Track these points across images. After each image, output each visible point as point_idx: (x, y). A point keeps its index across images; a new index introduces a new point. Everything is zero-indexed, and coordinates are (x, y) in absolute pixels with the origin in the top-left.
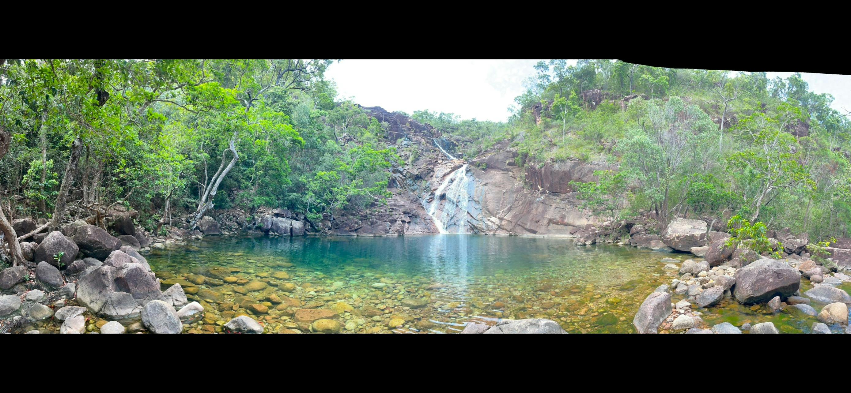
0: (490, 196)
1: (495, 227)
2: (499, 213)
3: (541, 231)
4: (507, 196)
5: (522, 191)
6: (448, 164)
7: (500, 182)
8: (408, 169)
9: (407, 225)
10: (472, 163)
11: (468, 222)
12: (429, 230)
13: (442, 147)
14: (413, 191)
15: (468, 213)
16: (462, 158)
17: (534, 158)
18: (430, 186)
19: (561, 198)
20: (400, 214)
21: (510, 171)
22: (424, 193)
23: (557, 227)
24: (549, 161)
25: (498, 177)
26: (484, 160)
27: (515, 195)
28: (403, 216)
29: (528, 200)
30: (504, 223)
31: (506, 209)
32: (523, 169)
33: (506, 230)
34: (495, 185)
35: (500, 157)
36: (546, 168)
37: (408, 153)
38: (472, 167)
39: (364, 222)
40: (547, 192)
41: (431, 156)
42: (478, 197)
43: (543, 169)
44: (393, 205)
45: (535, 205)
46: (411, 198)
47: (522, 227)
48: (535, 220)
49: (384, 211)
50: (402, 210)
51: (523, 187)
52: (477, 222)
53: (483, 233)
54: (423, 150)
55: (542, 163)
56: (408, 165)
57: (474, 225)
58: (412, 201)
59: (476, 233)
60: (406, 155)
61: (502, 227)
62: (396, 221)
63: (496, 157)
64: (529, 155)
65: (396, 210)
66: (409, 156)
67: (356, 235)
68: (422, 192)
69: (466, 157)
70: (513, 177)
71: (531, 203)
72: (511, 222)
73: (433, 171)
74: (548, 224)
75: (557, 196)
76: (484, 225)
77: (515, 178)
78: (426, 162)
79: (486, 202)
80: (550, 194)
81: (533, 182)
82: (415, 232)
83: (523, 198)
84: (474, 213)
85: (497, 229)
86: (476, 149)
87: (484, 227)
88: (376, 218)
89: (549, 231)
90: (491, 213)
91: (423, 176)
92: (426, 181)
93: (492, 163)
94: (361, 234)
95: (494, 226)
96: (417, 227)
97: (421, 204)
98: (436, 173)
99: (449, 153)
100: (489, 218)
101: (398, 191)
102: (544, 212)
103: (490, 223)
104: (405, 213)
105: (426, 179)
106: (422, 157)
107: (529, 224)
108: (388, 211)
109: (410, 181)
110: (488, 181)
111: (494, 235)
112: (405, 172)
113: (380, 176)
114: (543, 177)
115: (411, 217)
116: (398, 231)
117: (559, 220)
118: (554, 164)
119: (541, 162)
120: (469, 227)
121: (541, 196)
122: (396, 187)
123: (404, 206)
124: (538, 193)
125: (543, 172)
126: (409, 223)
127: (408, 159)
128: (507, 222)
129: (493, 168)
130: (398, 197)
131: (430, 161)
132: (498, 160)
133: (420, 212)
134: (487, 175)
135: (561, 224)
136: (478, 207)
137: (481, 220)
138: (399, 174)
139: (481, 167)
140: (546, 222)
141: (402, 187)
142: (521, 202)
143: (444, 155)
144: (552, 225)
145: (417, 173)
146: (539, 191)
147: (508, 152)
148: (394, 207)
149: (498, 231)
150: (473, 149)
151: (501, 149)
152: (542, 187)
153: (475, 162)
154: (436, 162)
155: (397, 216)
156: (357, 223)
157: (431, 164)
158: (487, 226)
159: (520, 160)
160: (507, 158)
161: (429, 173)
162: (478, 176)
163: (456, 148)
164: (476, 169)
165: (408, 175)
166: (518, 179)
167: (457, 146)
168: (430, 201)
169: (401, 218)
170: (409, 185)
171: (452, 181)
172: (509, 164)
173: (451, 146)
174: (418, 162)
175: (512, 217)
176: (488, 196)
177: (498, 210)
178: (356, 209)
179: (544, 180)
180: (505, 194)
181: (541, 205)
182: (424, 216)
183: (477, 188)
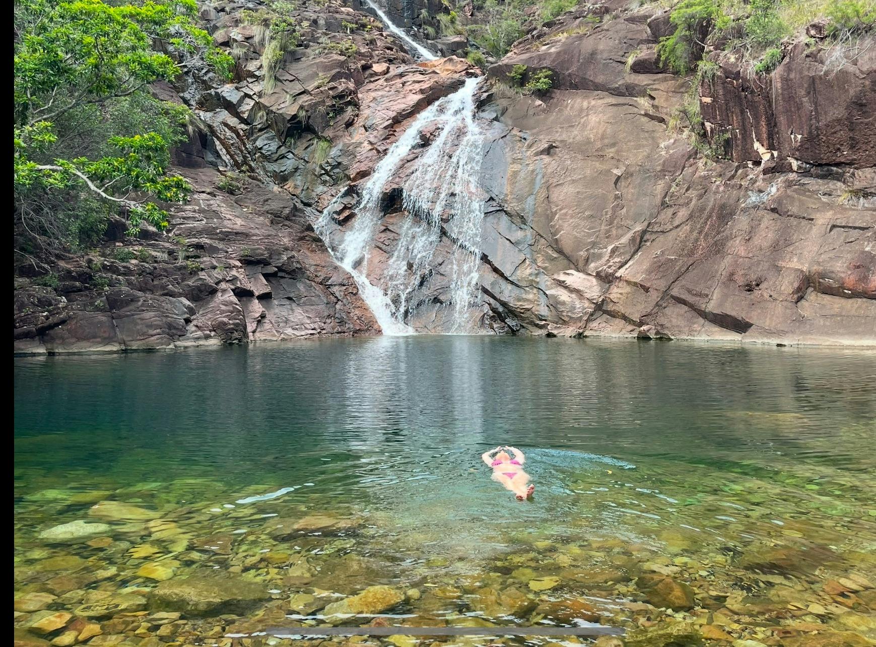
0: (564, 193)
1: (582, 307)
2: (600, 256)
3: (767, 323)
4: (628, 191)
5: (688, 171)
6: (410, 78)
7: (603, 137)
8: (260, 95)
9: (257, 308)
10: (499, 73)
11: (485, 291)
12: (342, 322)
13: (389, 14)
14: (282, 179)
15: (485, 258)
16: (466, 54)
17: (740, 33)
18: (345, 161)
19: (858, 185)
20: (230, 267)
21: (643, 93)
22: (320, 189)
23: (836, 304)
24: (804, 39)
25: (593, 119)
26: (541, 58)
27: (660, 186)
28: (239, 273)
29: (711, 201)
30: (617, 292)
31: (624, 240)
32: (695, 82)
33: (625, 318)
34: (584, 150)
35: (605, 45)
36: (789, 68)
37: (256, 31)
38: (499, 87)
39: (80, 299)
40: (795, 164)
41: (344, 45)
42: (520, 199)
43: (776, 74)
44: (200, 233)
45: (742, 222)
46: (274, 206)
47: (692, 307)
48: (741, 281)
49: (165, 256)
50: (235, 250)
51: (694, 154)
52: (517, 291)
53: (538, 332)
54: (315, 22)
55: (770, 51)
56: (258, 79)
57: (504, 304)
58: (277, 218)
59: (513, 332)
60: (248, 38)
61: (610, 307)
62: (213, 292)
63: (588, 45)
64: (719, 23)
65: (212, 250)
66: (262, 43)
67: (42, 350)
68: (313, 183)
69: (479, 54)
70: (652, 118)
71: (725, 214)
72: (647, 290)
73: (356, 105)
74: (800, 295)
75: (839, 177)
76: (543, 300)
77: (662, 120)
78: (326, 68)
79: (550, 217)
80: (805, 173)
81: (734, 129)
82: (289, 331)
83: (693, 193)
84: (505, 259)
85: (591, 317)
86: (516, 24)
87: (543, 311)
88: (130, 283)
89: (801, 320)
90: (568, 258)
91: (317, 124)
92: (331, 141)
93: (573, 69)
94: (64, 343)
95: (578, 304)
96: (298, 314)
97: (310, 228)
98: (366, 112)
99: (415, 37)
100: (562, 277)
101: (220, 180)
102: (778, 248)
103: (564, 296)
104: (248, 262)
105: (329, 133)
106: (313, 51)
107: (716, 295)
108: (181, 255)
109: (266, 143)
110: (559, 136)
111: (580, 336)
112: (248, 105)
113: (139, 116)
114: (779, 106)
115: (274, 275)
116: (219, 328)
117: (850, 279)
118: (826, 45)
119: (768, 44)
120: (486, 308)
121: (770, 182)
122: (215, 165)
123: (247, 235)
124: (755, 172)
125: (777, 85)
126: (265, 298)
127: (257, 54)
128: (627, 289)
129: (575, 87)
130: (219, 203)
131: (342, 64)
132: (593, 54)
133: (310, 259)
134: (553, 117)
135: (855, 295)
136: (518, 235)
137: (533, 285)
138: (224, 115)
139: (530, 86)
140: (787, 285)
141: (237, 165)
142: (683, 213)
143: (397, 44)
144: (812, 297)
145: (293, 110)
146: (757, 163)
147: (632, 20)
148: (205, 240)
149: (594, 325)
150: (504, 24)
151: (607, 11)
152: (771, 147)
153: (509, 67)
154: (366, 68)
155: (218, 274)
156: (44, 303)
157: (348, 77)
158: (554, 304)
159: (682, 49)
160: (631, 44)
161: (339, 111)
162: (521, 122)
163: (443, 18)
164: (510, 92)
165: (260, 119)
166: (672, 123)
167: (447, 11)
168: (344, 219)
169: (235, 279)
170: (266, 158)
171: (425, 141)
172: (640, 67)
173: (424, 13)
174: (299, 69)
175: (649, 272)
176: (557, 195)
177: (594, 244)
178: (37, 246)
179: (782, 120)
180: (623, 183)
181: (767, 220)
182: (322, 275)
183: (516, 167)
